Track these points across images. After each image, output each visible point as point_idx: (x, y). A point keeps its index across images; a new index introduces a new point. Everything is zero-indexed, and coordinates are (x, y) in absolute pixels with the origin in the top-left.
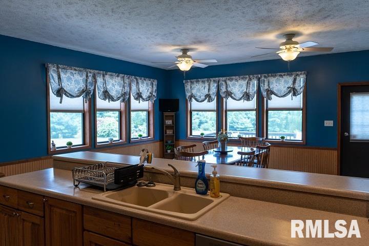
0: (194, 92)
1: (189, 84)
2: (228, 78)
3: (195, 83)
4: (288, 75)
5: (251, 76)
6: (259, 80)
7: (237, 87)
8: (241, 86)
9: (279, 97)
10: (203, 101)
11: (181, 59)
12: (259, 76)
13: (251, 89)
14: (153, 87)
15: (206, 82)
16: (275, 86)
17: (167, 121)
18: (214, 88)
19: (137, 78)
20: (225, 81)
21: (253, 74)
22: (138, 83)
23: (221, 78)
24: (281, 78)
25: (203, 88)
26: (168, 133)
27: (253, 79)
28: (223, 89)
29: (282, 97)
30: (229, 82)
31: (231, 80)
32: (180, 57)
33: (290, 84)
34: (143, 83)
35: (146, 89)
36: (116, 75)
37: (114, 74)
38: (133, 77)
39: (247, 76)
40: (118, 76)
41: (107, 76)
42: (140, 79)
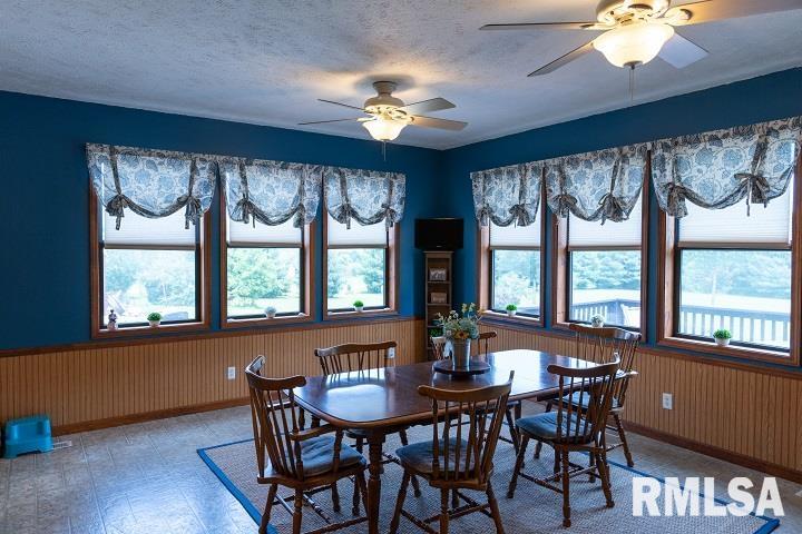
0: (491, 200)
1: (481, 181)
2: (566, 158)
3: (493, 177)
4: (737, 134)
5: (626, 149)
6: (648, 156)
7: (589, 182)
8: (599, 179)
9: (707, 206)
10: (509, 223)
12: (649, 146)
13: (626, 188)
14: (391, 191)
15: (517, 173)
16: (695, 173)
17: (432, 273)
18: (534, 187)
19: (343, 170)
20: (560, 169)
21: (630, 143)
22: (343, 183)
23: (550, 161)
24: (714, 148)
25: (510, 189)
26: (434, 299)
27: (633, 155)
28: (556, 190)
29: (716, 205)
30: (568, 170)
31: (575, 163)
33: (745, 165)
34: (360, 181)
35: (372, 196)
36: (279, 165)
37: (273, 162)
38: (330, 169)
39: (615, 150)
40: (284, 167)
41: (253, 168)
42: (353, 173)
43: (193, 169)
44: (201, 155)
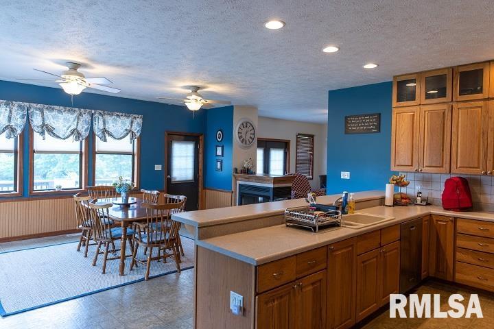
2: (46, 106)
4: (125, 116)
6: (92, 115)
7: (61, 121)
8: (67, 120)
9: (116, 139)
11: (67, 77)
12: (93, 111)
16: (111, 126)
20: (41, 111)
21: (85, 108)
23: (34, 105)
24: (118, 119)
27: (85, 113)
28: (37, 121)
30: (47, 112)
31: (52, 110)
32: (66, 73)
33: (128, 126)
39: (77, 109)
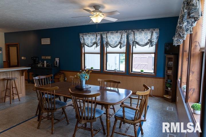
14: (152, 35)
17: (169, 63)
19: (134, 30)
22: (134, 34)
34: (140, 33)
35: (145, 37)
36: (116, 32)
37: (114, 31)
38: (130, 31)
40: (117, 32)
41: (109, 34)
42: (138, 31)
43: (97, 36)
44: (98, 33)
